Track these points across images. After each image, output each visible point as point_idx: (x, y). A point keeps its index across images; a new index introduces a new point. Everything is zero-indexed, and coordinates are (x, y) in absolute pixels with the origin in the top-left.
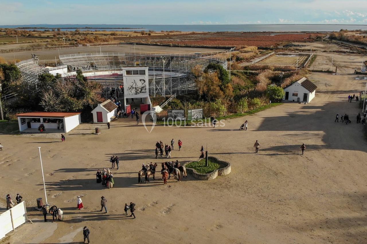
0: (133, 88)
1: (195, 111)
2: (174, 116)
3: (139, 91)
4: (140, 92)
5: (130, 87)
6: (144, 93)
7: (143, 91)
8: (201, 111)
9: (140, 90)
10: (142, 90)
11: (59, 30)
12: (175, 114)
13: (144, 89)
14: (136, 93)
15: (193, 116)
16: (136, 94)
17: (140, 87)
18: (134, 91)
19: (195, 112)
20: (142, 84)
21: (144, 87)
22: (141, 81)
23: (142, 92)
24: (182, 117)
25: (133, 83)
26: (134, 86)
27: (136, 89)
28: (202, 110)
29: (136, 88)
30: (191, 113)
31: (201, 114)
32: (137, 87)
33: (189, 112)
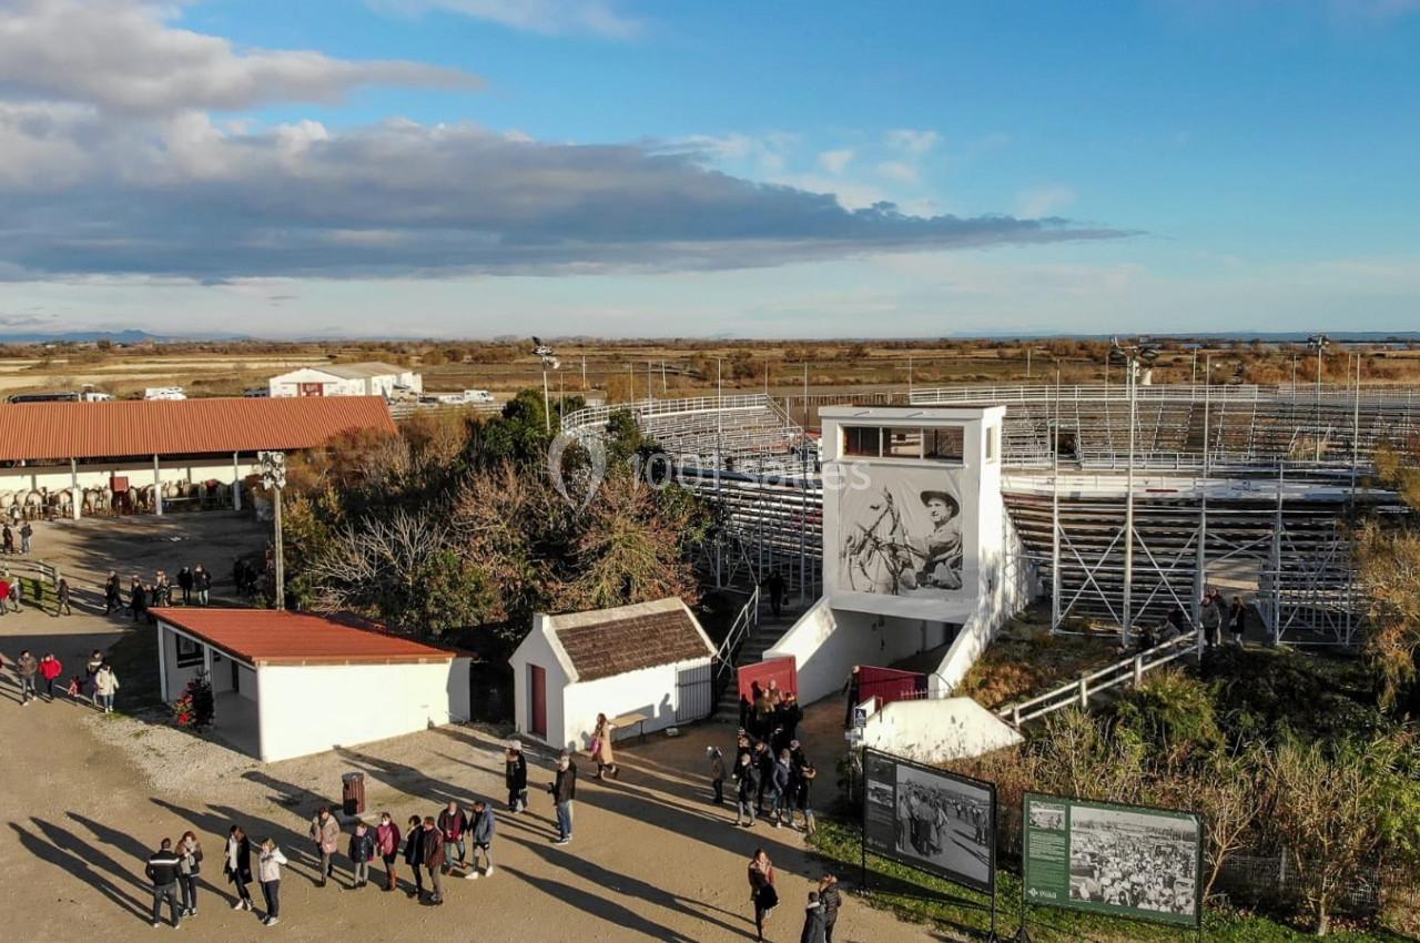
0: (877, 546)
1: (1108, 827)
2: (912, 819)
3: (910, 573)
4: (923, 579)
5: (859, 536)
6: (945, 587)
7: (940, 573)
8: (1177, 836)
9: (919, 564)
10: (930, 567)
11: (1254, 342)
12: (914, 800)
13: (944, 561)
14: (895, 586)
15: (1089, 872)
16: (894, 590)
17: (919, 541)
18: (879, 566)
19: (1105, 837)
20: (938, 524)
21: (945, 548)
22: (932, 502)
23: (935, 584)
24: (974, 847)
25: (882, 510)
26: (883, 534)
27: (894, 556)
28: (1188, 837)
29: (893, 548)
30: (1066, 834)
31: (1176, 870)
32: (899, 541)
33: (1042, 822)
